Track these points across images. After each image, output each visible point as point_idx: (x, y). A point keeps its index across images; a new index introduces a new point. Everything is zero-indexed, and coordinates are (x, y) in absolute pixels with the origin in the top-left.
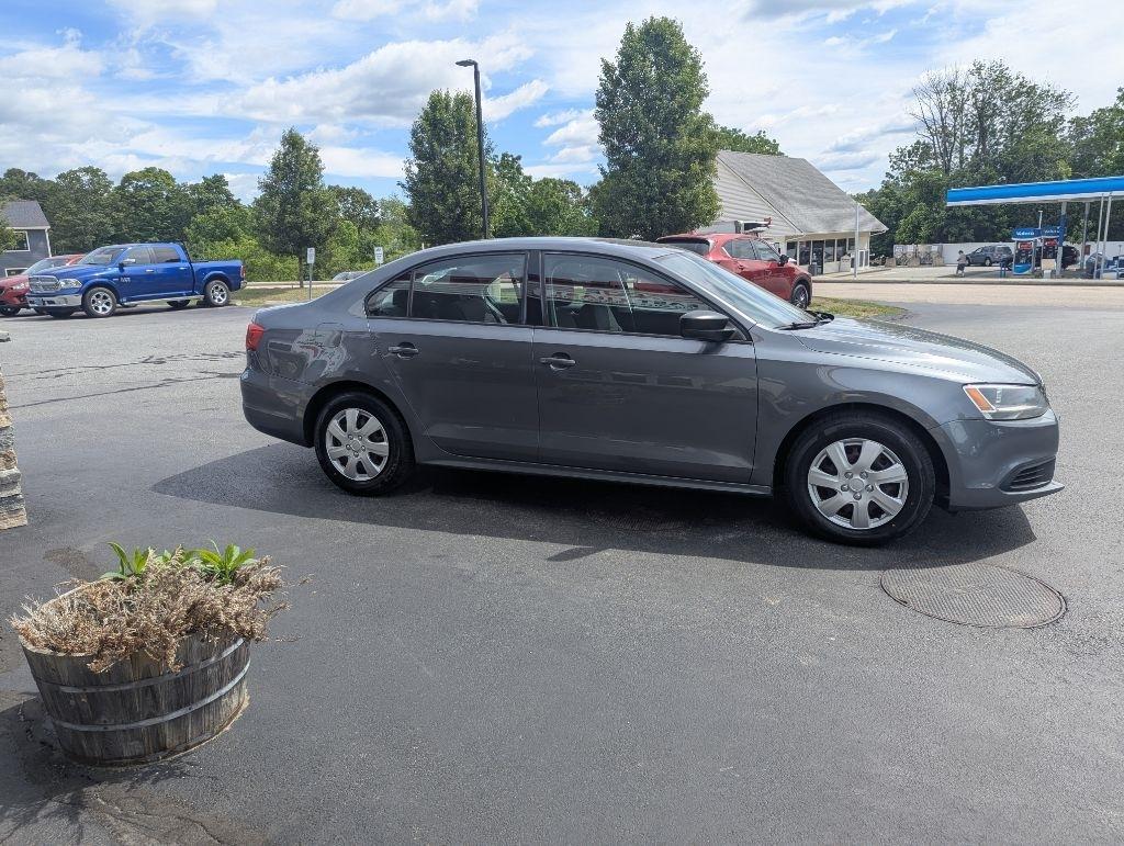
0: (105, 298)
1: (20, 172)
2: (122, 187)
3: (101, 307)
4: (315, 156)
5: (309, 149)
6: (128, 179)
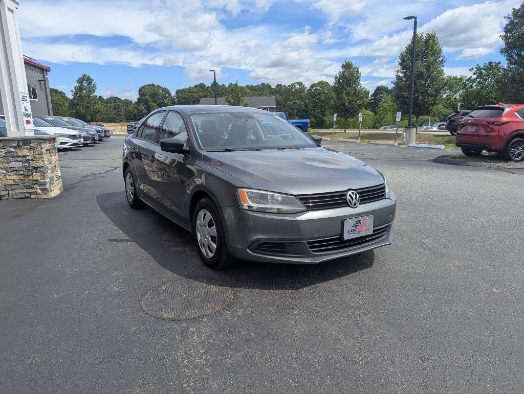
2: (310, 89)
4: (358, 71)
5: (355, 68)
6: (312, 86)
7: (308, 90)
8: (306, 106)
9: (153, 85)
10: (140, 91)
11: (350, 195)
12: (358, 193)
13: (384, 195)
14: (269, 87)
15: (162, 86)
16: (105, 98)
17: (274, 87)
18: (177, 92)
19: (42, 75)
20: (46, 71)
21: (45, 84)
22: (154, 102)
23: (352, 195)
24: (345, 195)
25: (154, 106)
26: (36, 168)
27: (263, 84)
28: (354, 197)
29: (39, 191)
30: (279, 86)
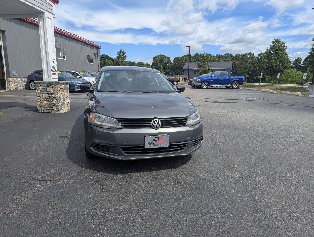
0: (206, 84)
1: (239, 55)
2: (258, 57)
3: (205, 86)
4: (284, 45)
5: (283, 43)
6: (260, 55)
7: (256, 58)
8: (254, 67)
9: (161, 55)
10: (154, 59)
11: (154, 121)
12: (161, 121)
13: (185, 124)
14: (231, 55)
15: (166, 56)
16: (136, 63)
17: (234, 55)
18: (175, 59)
19: (96, 50)
20: (99, 48)
21: (98, 55)
22: (162, 65)
23: (155, 121)
24: (151, 121)
25: (161, 67)
26: (54, 97)
27: (227, 54)
28: (156, 123)
29: (55, 109)
30: (238, 55)
